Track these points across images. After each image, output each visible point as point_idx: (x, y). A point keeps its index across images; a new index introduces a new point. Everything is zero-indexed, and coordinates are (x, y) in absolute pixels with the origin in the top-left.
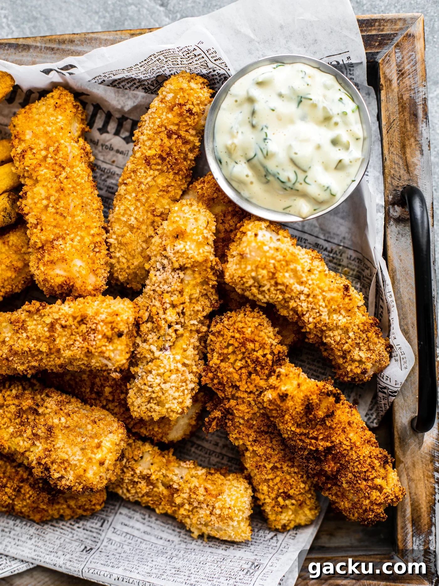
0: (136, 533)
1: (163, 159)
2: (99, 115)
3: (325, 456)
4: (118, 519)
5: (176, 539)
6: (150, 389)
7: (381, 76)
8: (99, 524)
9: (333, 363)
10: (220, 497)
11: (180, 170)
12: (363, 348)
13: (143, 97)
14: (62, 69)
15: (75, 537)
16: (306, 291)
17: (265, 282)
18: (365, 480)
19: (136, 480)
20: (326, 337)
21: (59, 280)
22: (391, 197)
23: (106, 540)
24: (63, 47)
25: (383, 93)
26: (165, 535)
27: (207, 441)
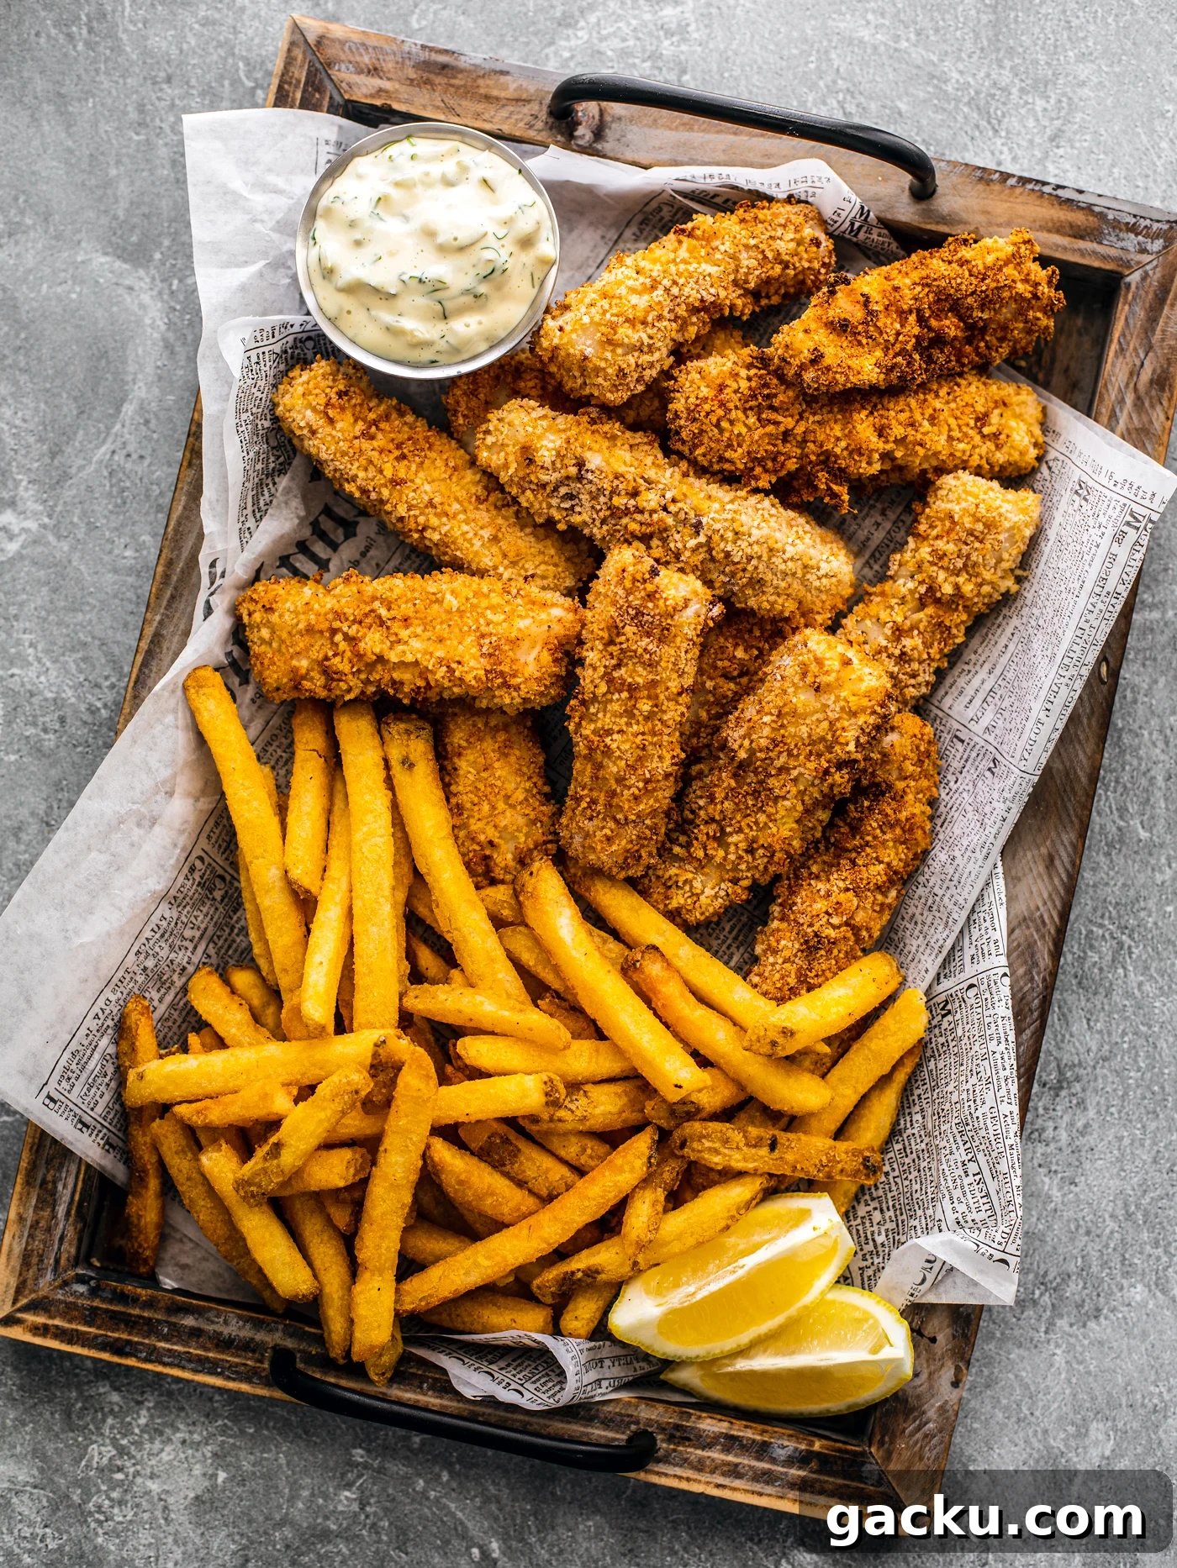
0: (987, 686)
1: (403, 457)
2: (298, 565)
3: (930, 329)
4: (959, 713)
5: (1015, 622)
6: (754, 562)
7: (369, 101)
8: (959, 745)
9: (792, 290)
10: (956, 517)
11: (427, 439)
12: (779, 234)
13: (292, 479)
14: (212, 583)
15: (970, 787)
16: (667, 283)
17: (636, 337)
18: (983, 280)
19: (897, 652)
20: (746, 282)
21: (546, 657)
22: (559, 138)
23: (986, 736)
24: (175, 578)
25: (396, 106)
26: (1003, 641)
27: (868, 539)
